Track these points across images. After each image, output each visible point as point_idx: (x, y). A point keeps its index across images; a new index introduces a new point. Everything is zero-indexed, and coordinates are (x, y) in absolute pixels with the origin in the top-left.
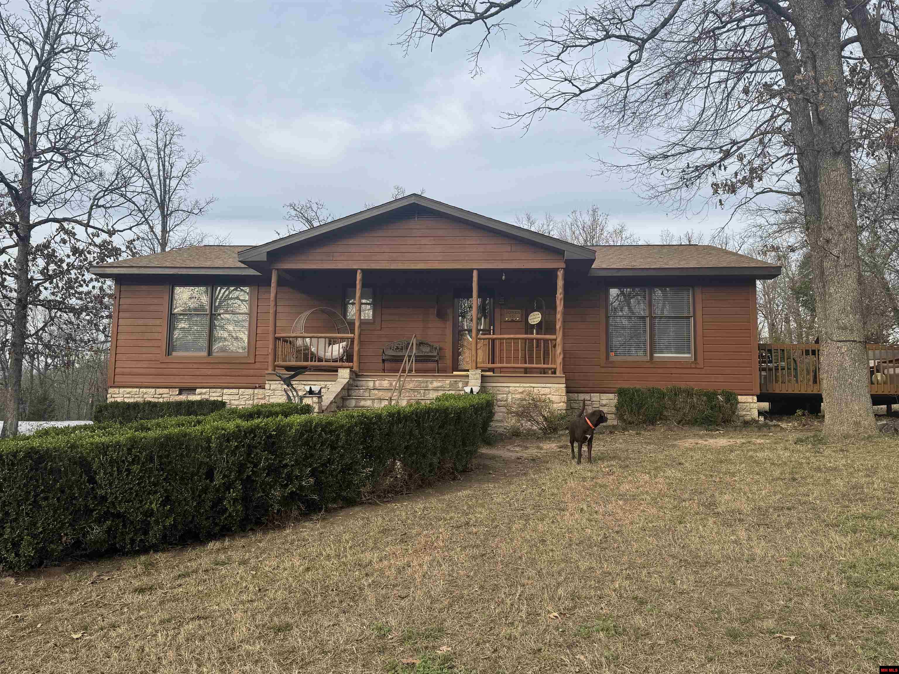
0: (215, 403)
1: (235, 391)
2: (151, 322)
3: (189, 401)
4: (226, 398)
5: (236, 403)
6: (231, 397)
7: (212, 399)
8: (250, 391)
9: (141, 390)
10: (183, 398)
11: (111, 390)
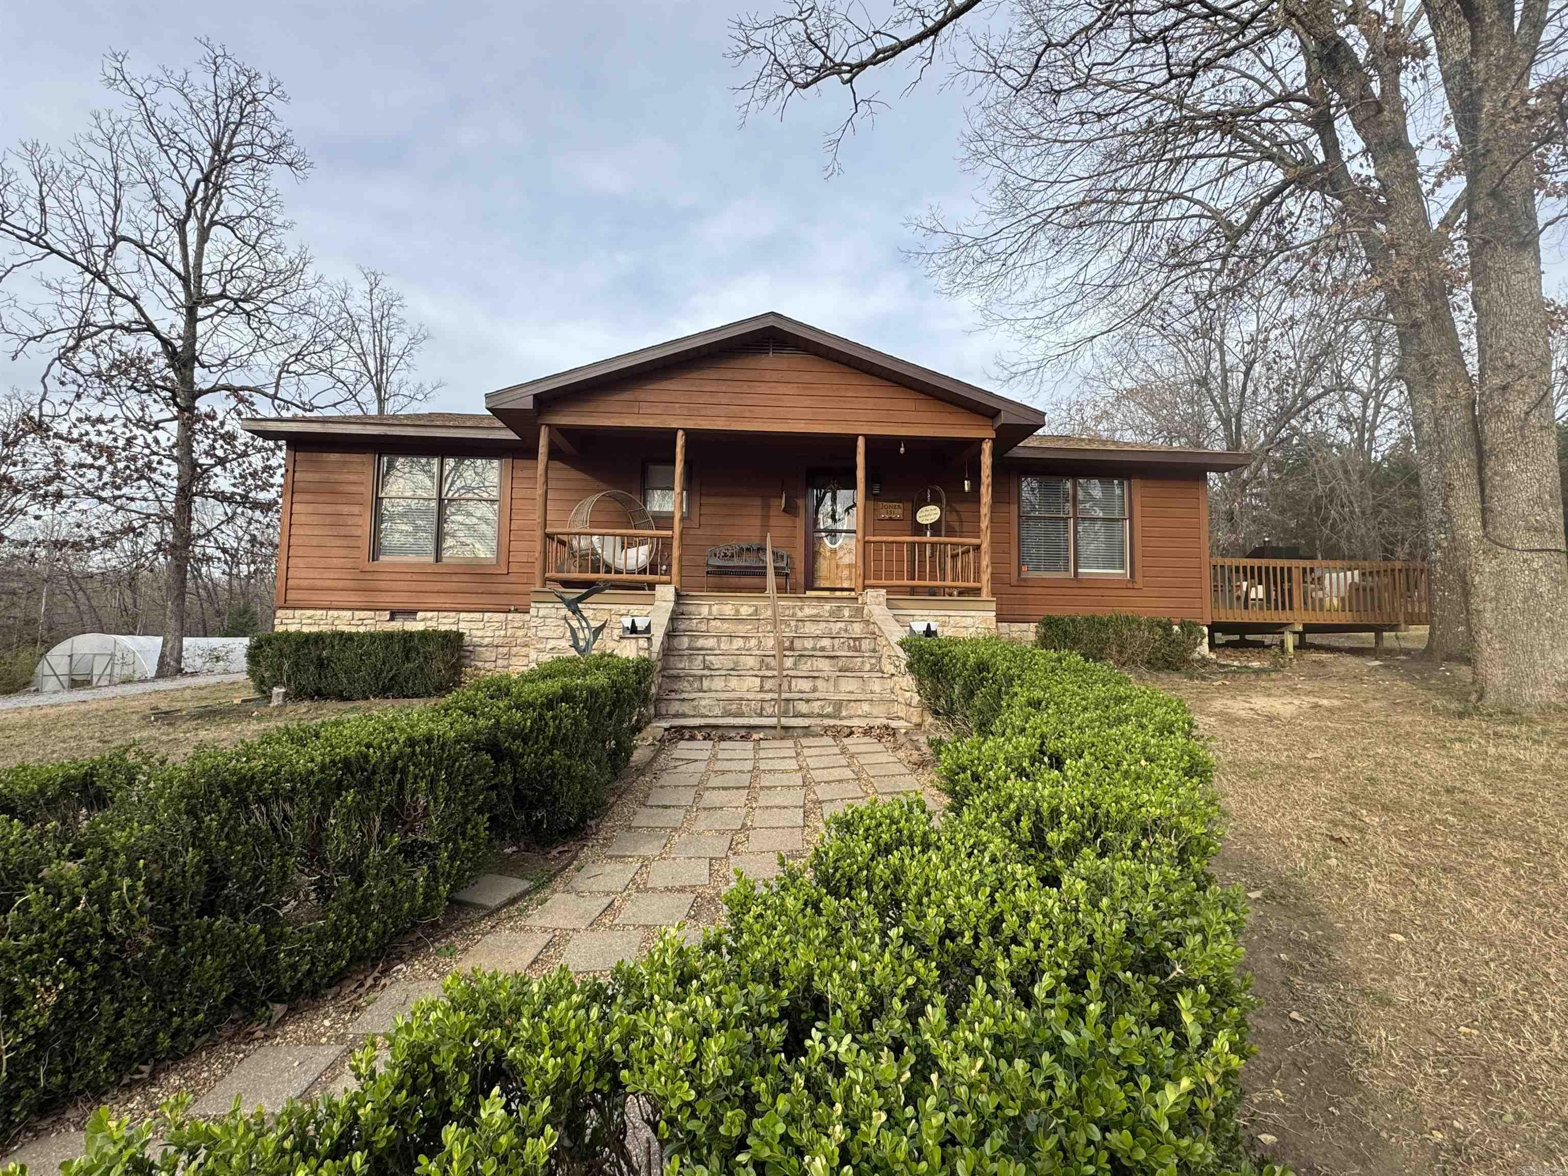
0: (446, 635)
1: (478, 616)
2: (346, 509)
3: (405, 632)
4: (463, 627)
5: (479, 633)
6: (472, 625)
7: (443, 628)
8: (502, 616)
9: (331, 613)
10: (397, 626)
11: (279, 613)
